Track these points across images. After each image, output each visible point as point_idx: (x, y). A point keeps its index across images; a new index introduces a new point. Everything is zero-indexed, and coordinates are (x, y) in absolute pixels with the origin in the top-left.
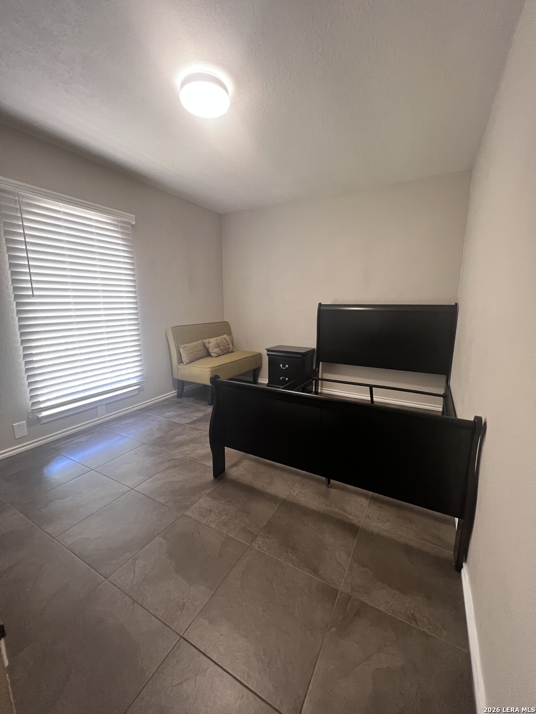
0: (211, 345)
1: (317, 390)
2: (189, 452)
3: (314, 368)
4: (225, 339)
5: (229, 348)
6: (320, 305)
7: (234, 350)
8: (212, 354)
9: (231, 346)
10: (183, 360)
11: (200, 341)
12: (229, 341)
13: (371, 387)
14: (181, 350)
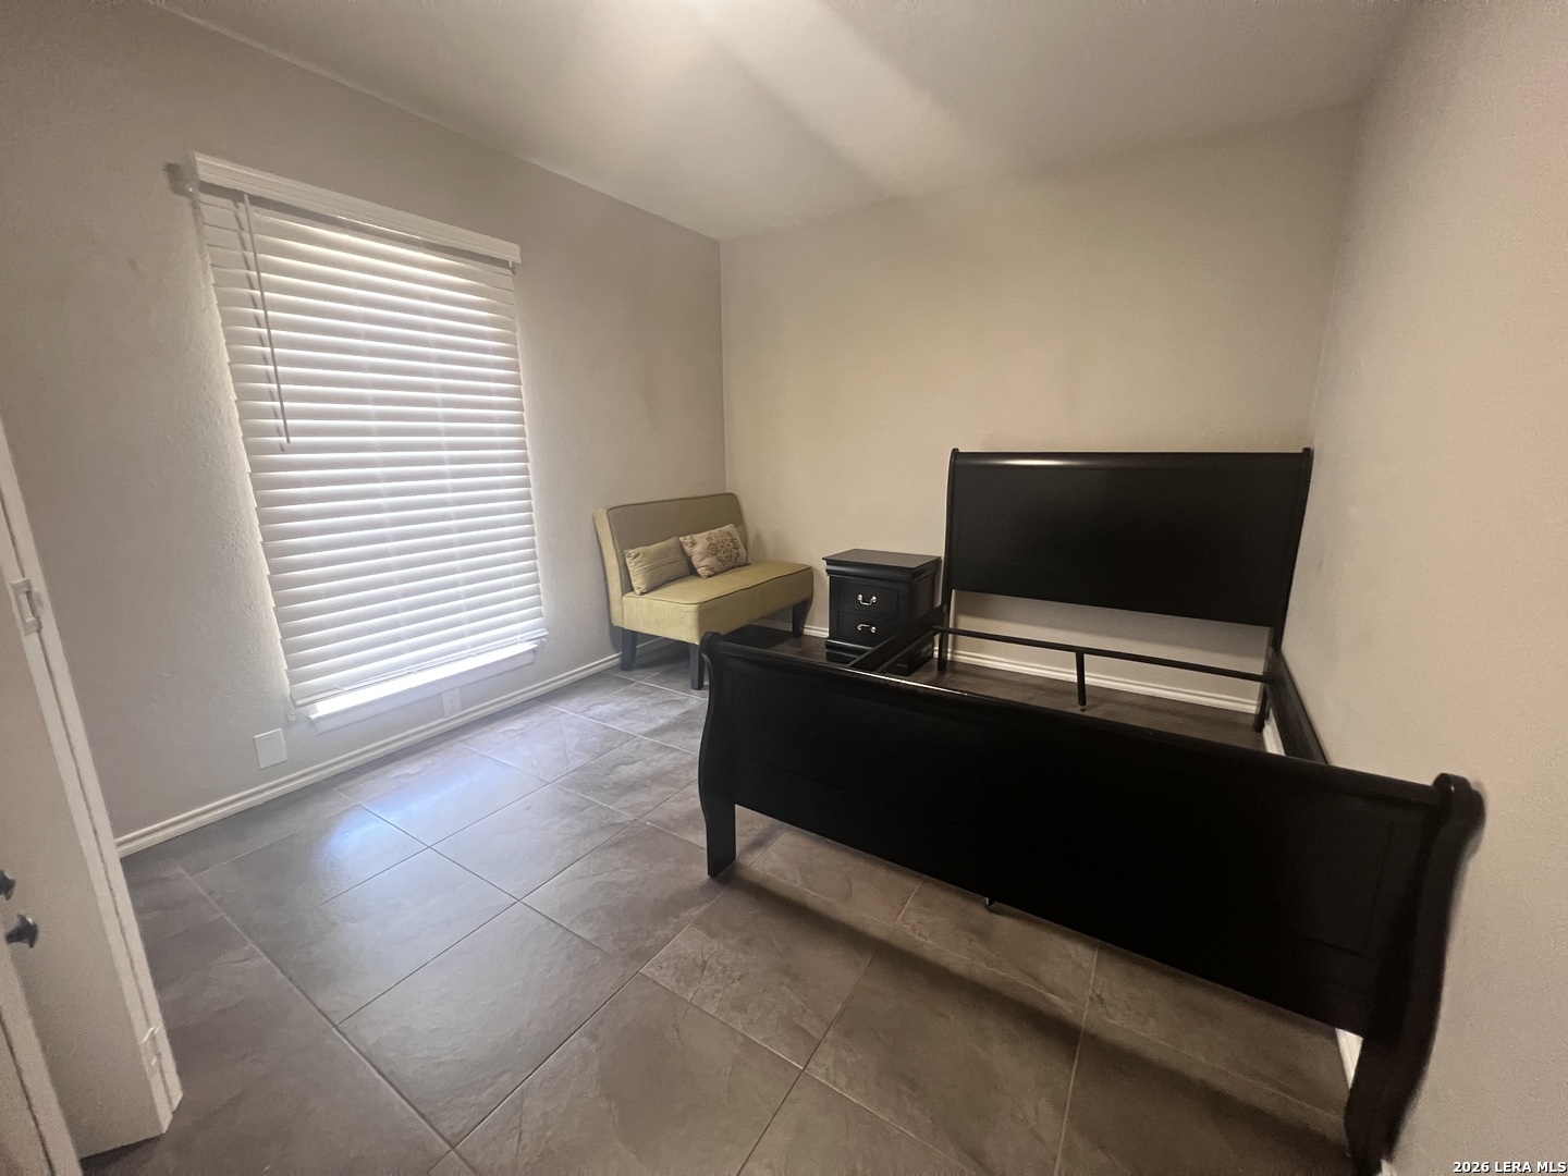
0: (697, 549)
1: (943, 654)
2: (651, 807)
3: (939, 603)
4: (729, 534)
5: (738, 555)
6: (955, 453)
7: (750, 560)
8: (699, 571)
9: (742, 550)
10: (634, 584)
11: (672, 541)
12: (738, 538)
13: (1080, 653)
14: (628, 560)
